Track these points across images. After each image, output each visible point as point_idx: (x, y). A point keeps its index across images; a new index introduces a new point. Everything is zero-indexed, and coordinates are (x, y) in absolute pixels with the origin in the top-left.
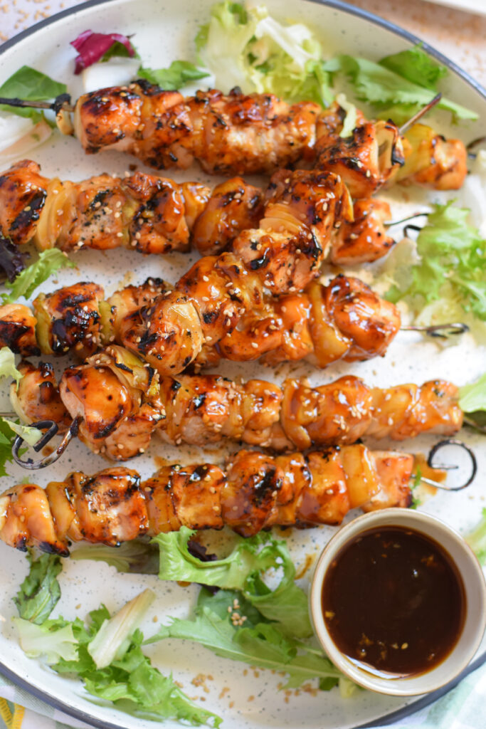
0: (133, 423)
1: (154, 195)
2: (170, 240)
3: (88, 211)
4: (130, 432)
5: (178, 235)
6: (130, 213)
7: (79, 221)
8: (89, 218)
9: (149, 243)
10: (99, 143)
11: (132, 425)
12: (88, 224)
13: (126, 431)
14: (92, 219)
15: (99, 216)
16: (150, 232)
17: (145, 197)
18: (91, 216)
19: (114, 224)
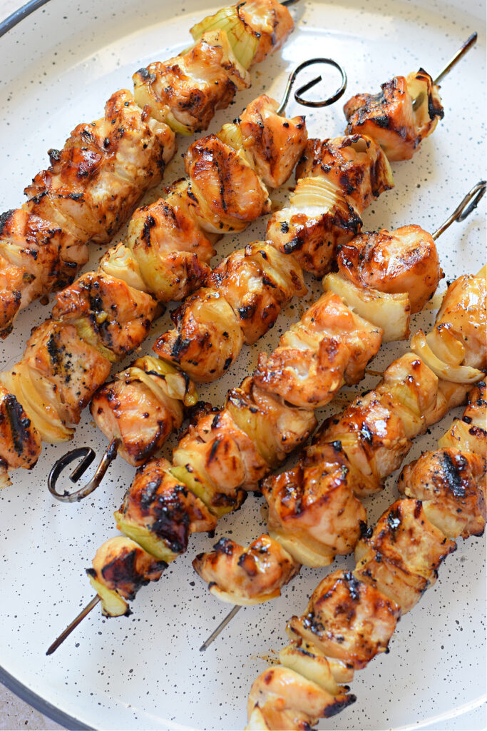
0: (329, 502)
1: (90, 298)
2: (142, 316)
3: (57, 368)
4: (335, 512)
5: (142, 305)
6: (88, 332)
7: (59, 385)
8: (64, 373)
9: (130, 337)
10: (8, 321)
11: (330, 506)
12: (68, 379)
13: (332, 515)
14: (66, 371)
15: (69, 362)
16: (121, 328)
17: (85, 308)
18: (63, 369)
19: (86, 354)
